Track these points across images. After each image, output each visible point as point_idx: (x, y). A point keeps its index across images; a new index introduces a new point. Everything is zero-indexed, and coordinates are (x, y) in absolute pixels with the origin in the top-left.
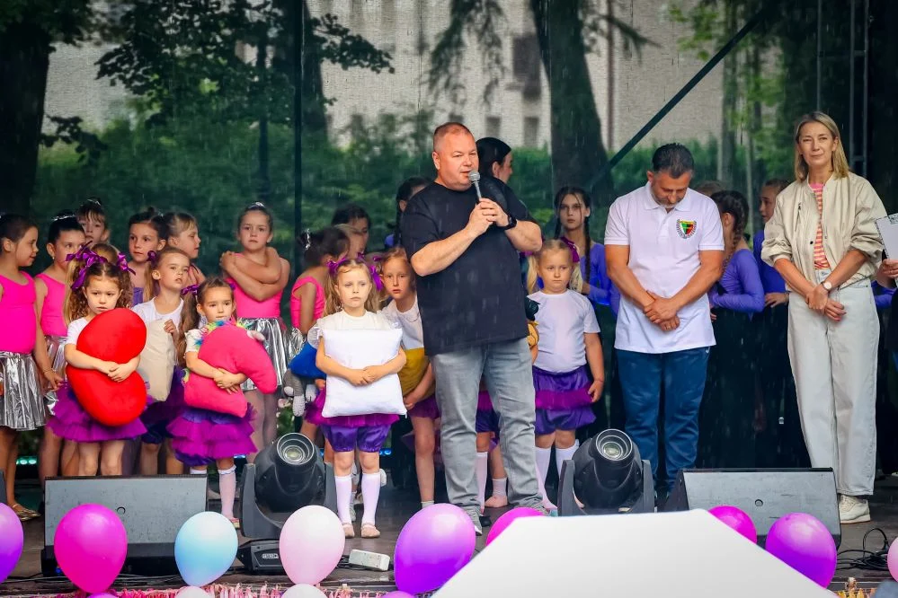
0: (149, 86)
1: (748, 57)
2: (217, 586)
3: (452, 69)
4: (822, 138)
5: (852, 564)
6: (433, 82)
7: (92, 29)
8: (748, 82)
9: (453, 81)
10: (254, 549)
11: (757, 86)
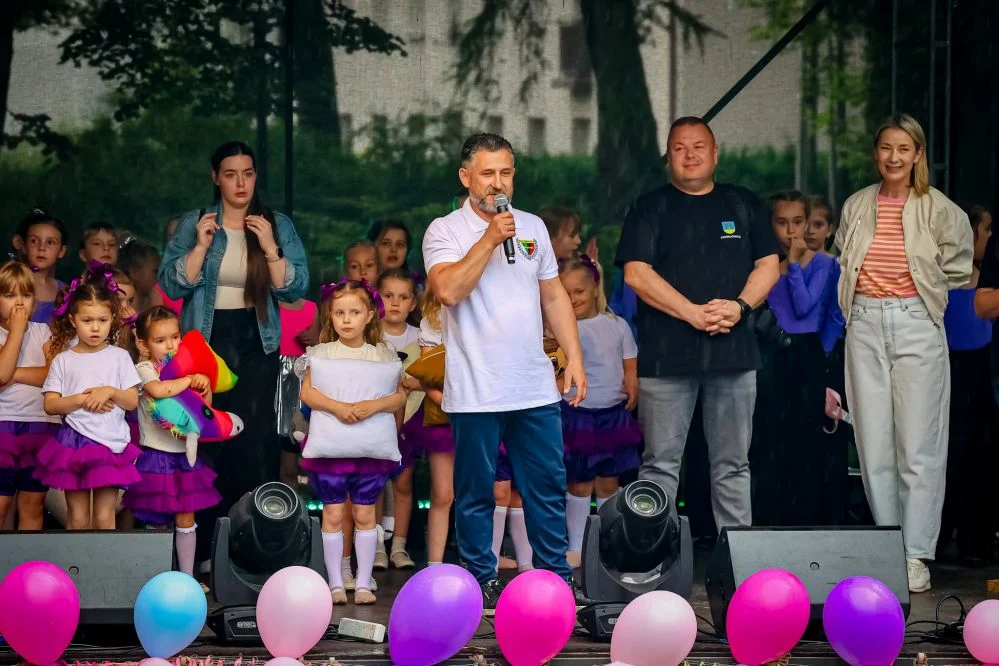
0: (120, 69)
1: (831, 49)
2: (184, 659)
3: (484, 63)
4: (903, 148)
5: (922, 637)
6: (461, 78)
7: (69, 13)
8: (831, 78)
9: (485, 75)
10: (228, 616)
11: (841, 83)
